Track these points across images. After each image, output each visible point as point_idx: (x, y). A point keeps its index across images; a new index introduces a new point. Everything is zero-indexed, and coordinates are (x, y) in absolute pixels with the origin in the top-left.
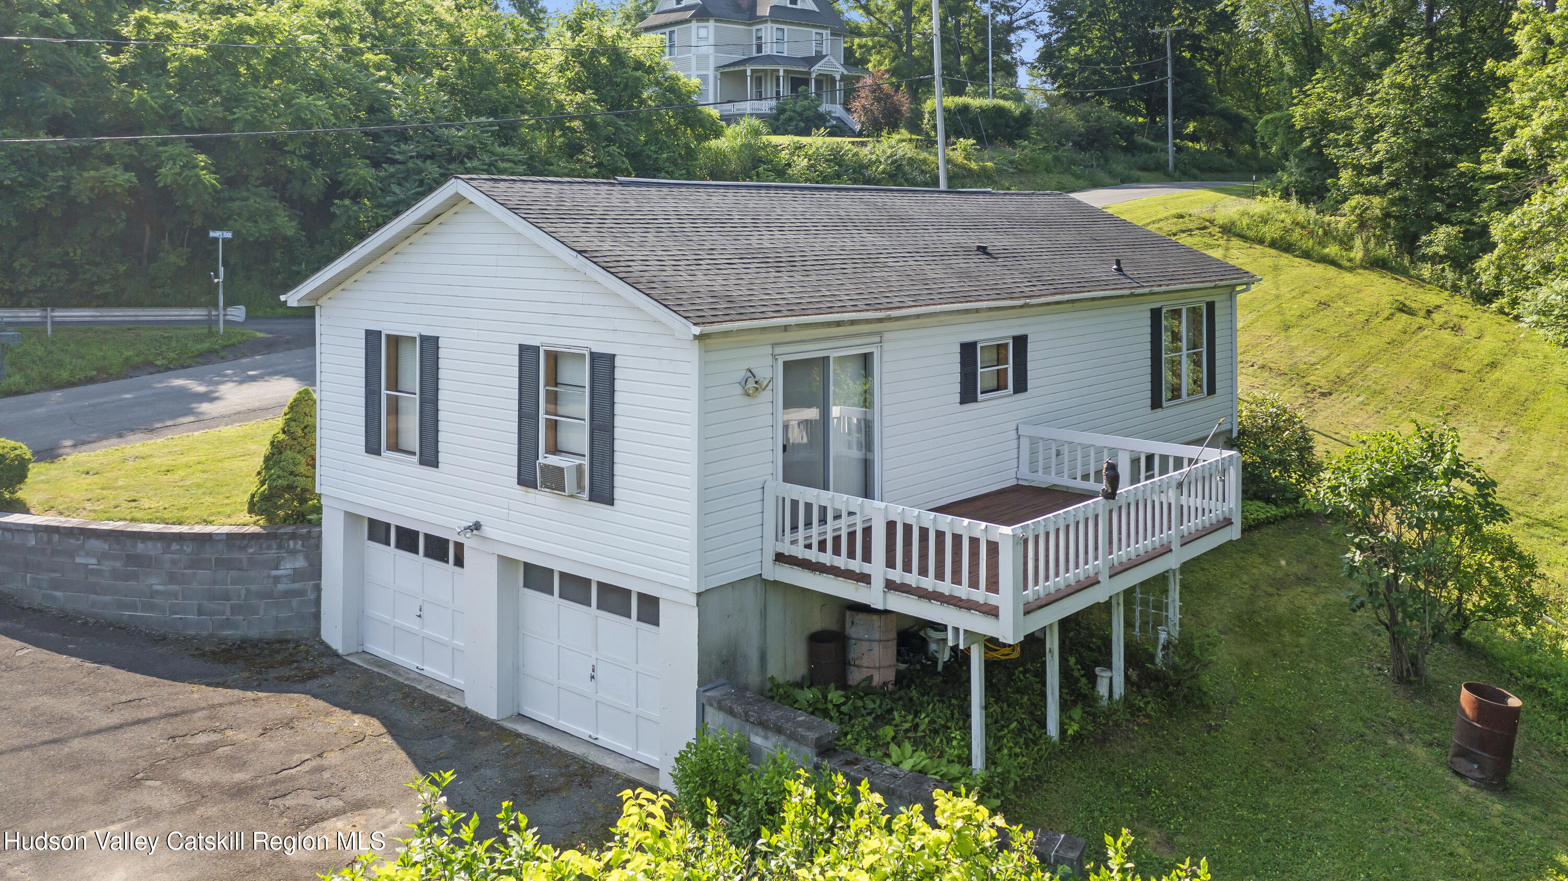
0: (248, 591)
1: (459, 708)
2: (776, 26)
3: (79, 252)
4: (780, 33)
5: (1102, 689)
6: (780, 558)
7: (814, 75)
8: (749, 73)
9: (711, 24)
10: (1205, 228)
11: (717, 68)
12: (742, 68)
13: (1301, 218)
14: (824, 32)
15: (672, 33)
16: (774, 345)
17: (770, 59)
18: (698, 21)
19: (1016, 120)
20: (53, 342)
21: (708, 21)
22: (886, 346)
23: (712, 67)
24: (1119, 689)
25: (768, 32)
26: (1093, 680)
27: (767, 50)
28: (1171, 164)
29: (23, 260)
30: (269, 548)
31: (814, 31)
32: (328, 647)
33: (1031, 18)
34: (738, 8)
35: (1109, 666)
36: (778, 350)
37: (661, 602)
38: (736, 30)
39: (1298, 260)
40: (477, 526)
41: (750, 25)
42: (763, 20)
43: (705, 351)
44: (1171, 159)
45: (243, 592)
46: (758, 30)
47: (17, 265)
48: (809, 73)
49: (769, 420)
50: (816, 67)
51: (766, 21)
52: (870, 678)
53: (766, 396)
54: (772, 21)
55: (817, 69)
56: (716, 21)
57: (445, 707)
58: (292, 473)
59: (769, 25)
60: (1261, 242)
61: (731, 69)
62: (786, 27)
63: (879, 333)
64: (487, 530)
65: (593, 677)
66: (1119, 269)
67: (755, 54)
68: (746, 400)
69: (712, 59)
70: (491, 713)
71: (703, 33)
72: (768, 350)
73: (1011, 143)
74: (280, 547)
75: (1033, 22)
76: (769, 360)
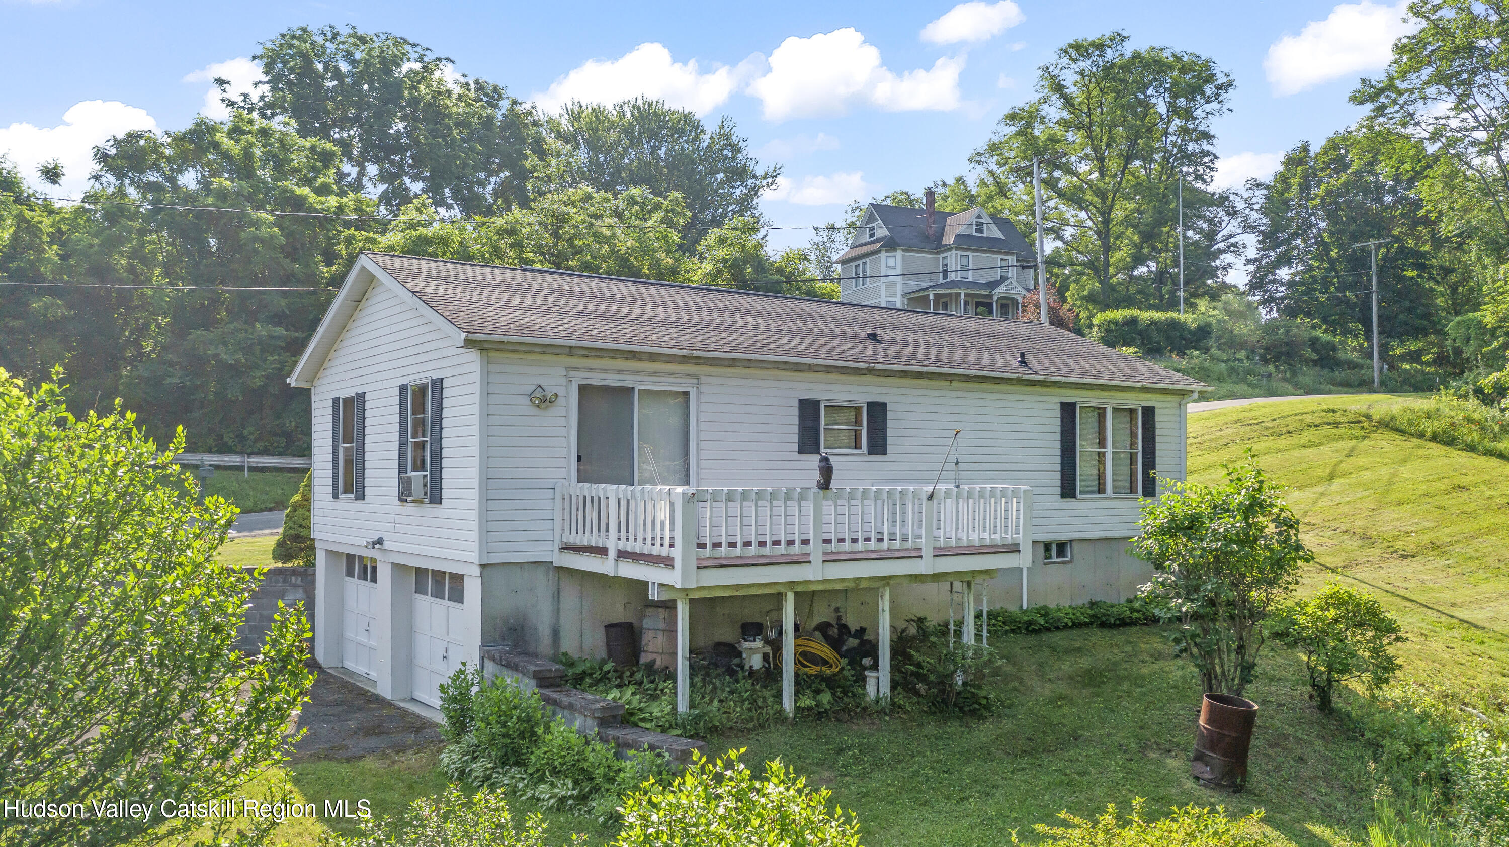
0: (261, 615)
1: (373, 694)
2: (960, 253)
3: (293, 423)
4: (965, 260)
5: (871, 689)
6: (567, 548)
7: (995, 298)
8: (932, 297)
9: (899, 254)
10: (1359, 422)
11: (904, 295)
12: (925, 293)
13: (1477, 416)
14: (1010, 258)
15: (864, 264)
16: (568, 369)
17: (954, 284)
18: (887, 251)
19: (1193, 333)
20: (247, 482)
21: (895, 251)
22: (703, 389)
23: (899, 293)
24: (885, 689)
25: (954, 260)
26: (861, 680)
27: (952, 277)
28: (1376, 380)
29: (251, 429)
30: (277, 581)
31: (1000, 257)
32: (317, 662)
33: (1232, 240)
34: (926, 238)
35: (875, 667)
36: (572, 374)
37: (465, 578)
38: (924, 260)
39: (1459, 452)
40: (380, 541)
41: (937, 254)
42: (948, 249)
43: (487, 362)
44: (1376, 374)
45: (258, 616)
46: (944, 258)
47: (245, 432)
48: (991, 296)
49: (562, 432)
50: (997, 290)
51: (950, 249)
52: (654, 661)
53: (558, 410)
54: (957, 249)
55: (998, 292)
56: (903, 251)
57: (361, 692)
58: (301, 526)
59: (954, 252)
60: (1421, 436)
61: (917, 295)
62: (970, 254)
63: (697, 377)
64: (387, 545)
65: (445, 657)
66: (1023, 362)
67: (941, 281)
68: (536, 411)
69: (899, 287)
70: (387, 694)
71: (891, 262)
72: (563, 372)
73: (1182, 354)
74: (284, 581)
75: (1235, 245)
76: (563, 381)
